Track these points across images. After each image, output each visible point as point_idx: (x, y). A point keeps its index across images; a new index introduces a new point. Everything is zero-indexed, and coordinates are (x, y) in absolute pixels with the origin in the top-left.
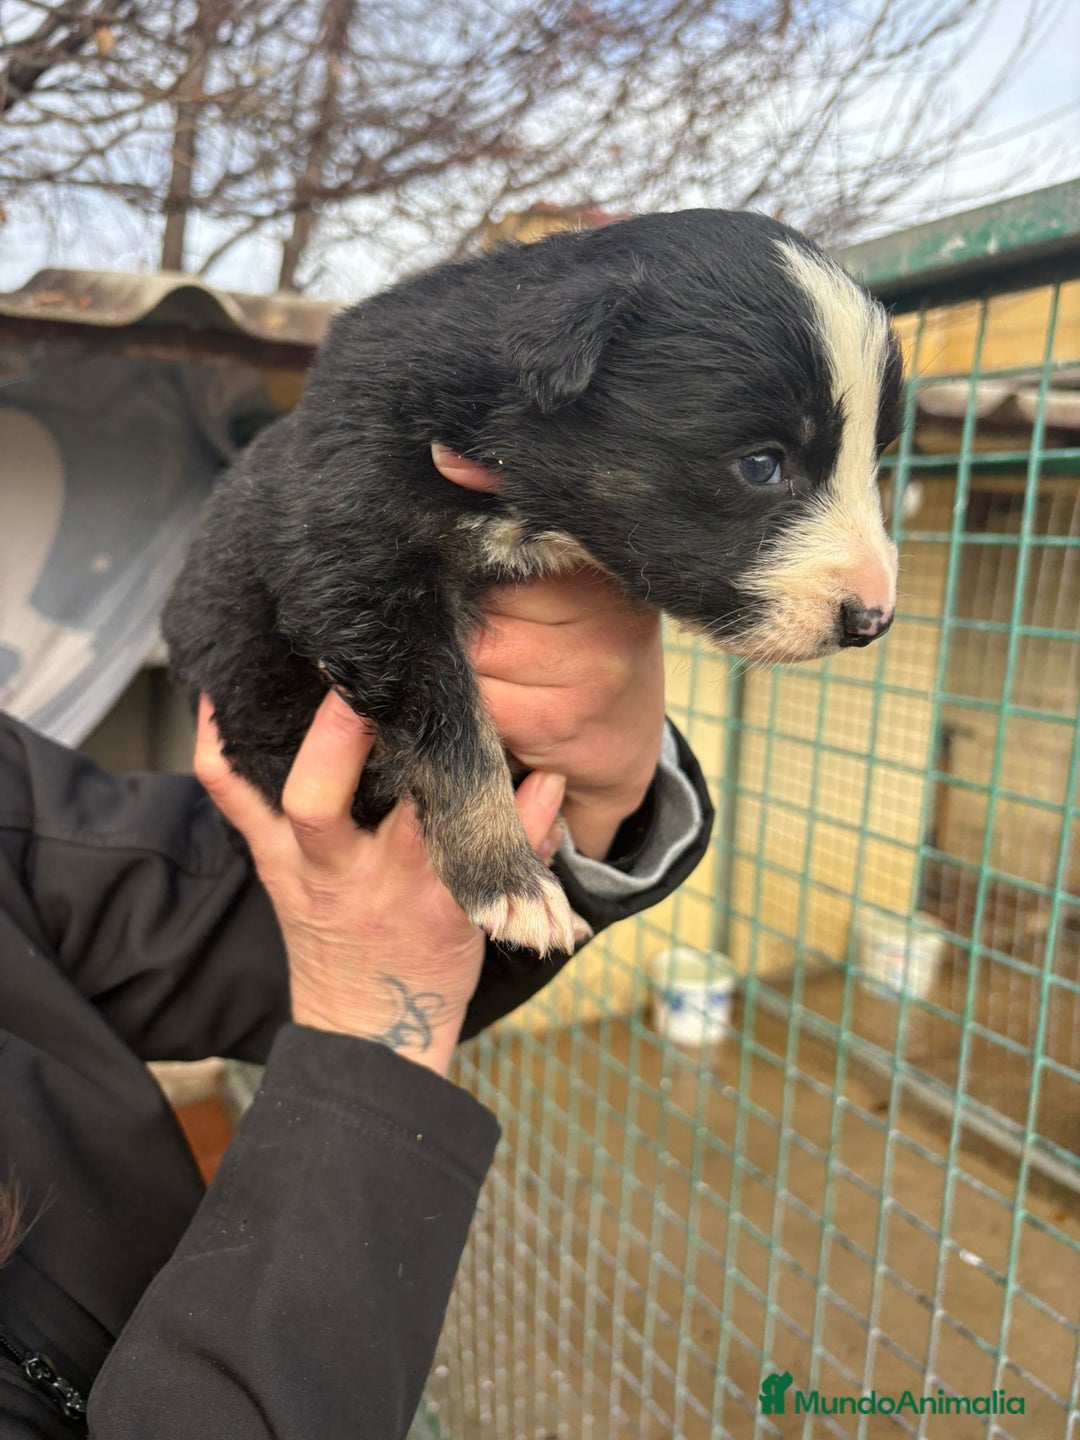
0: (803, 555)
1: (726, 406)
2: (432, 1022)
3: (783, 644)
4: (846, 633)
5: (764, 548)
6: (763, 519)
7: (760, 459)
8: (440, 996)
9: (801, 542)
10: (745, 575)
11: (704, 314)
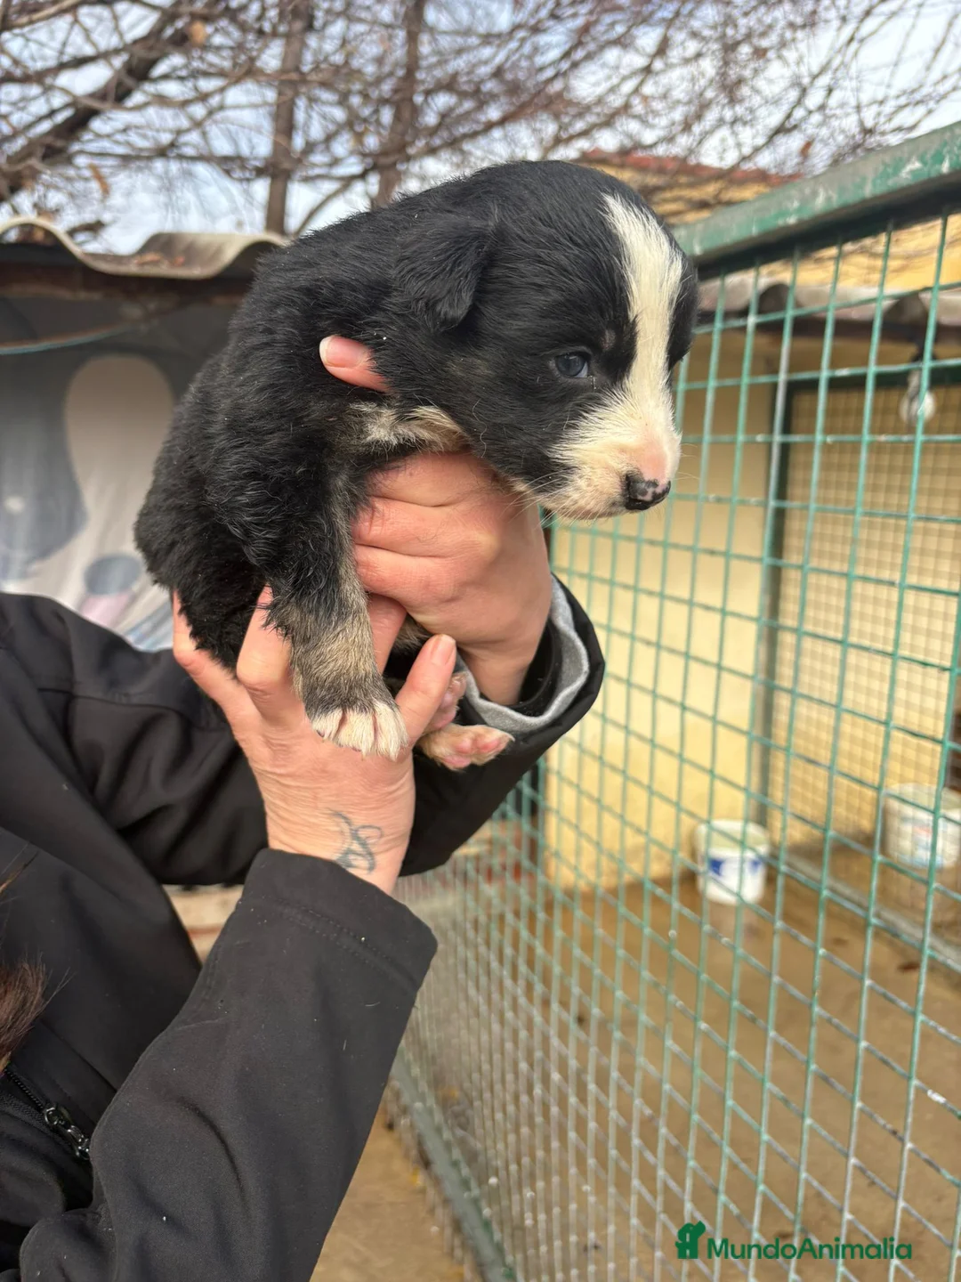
0: (599, 435)
3: (582, 503)
4: (630, 498)
5: (569, 427)
6: (571, 405)
7: (571, 358)
9: (598, 425)
10: (555, 446)
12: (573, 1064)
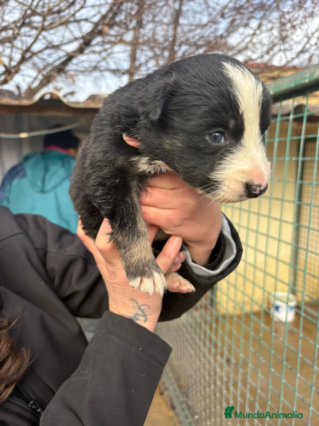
0: (232, 166)
1: (201, 117)
2: (147, 314)
3: (226, 196)
4: (249, 193)
5: (218, 164)
6: (218, 155)
7: (217, 134)
8: (149, 306)
9: (231, 162)
10: (213, 174)
11: (195, 88)
12: (225, 379)
